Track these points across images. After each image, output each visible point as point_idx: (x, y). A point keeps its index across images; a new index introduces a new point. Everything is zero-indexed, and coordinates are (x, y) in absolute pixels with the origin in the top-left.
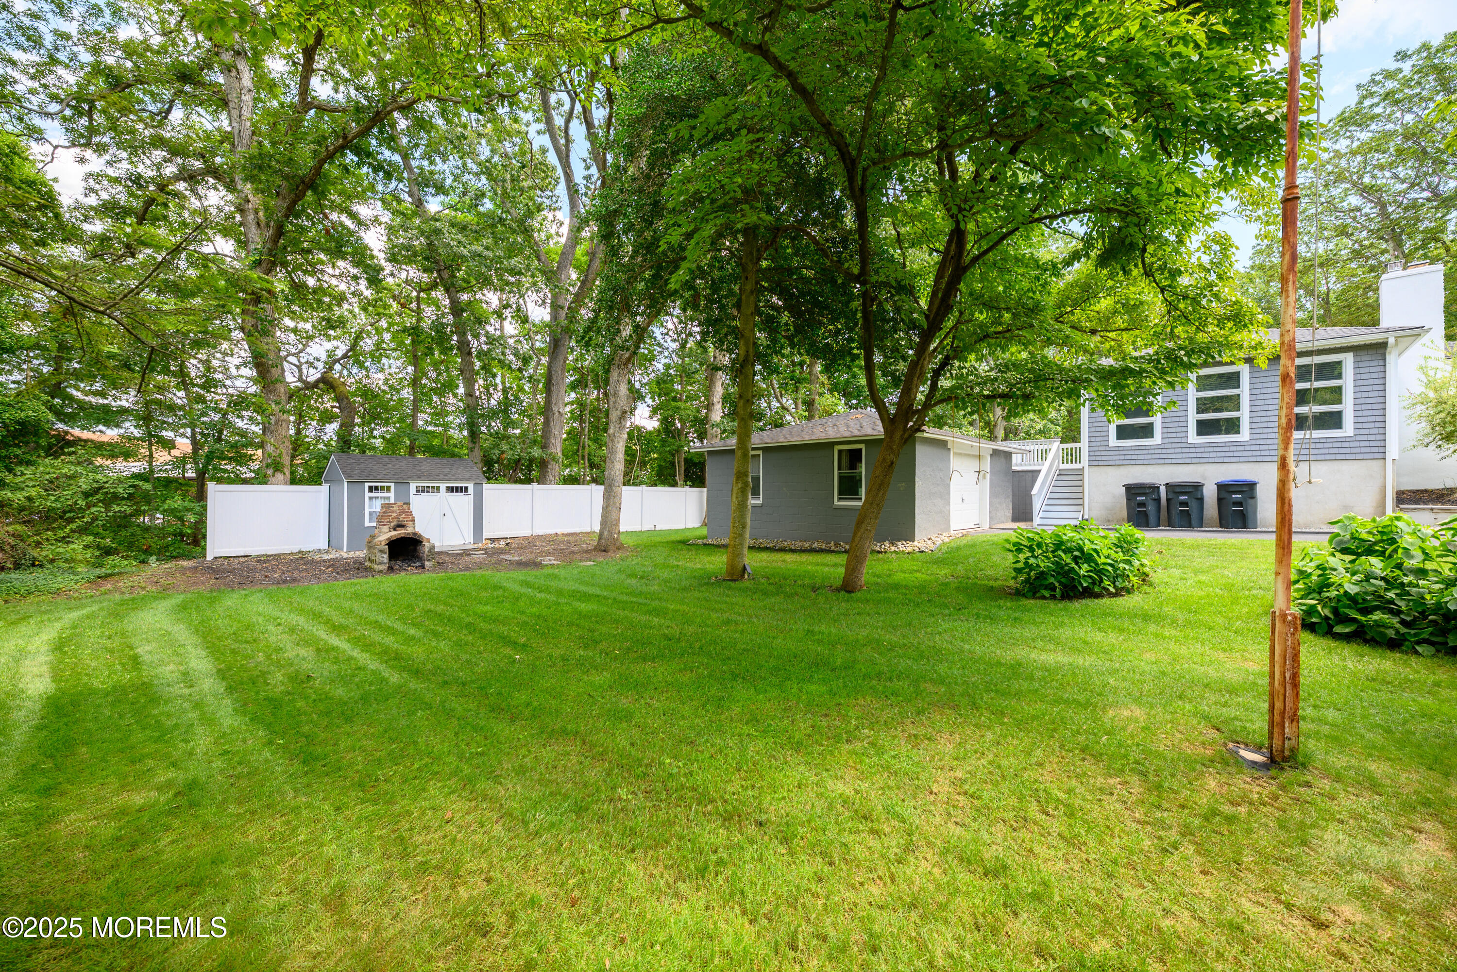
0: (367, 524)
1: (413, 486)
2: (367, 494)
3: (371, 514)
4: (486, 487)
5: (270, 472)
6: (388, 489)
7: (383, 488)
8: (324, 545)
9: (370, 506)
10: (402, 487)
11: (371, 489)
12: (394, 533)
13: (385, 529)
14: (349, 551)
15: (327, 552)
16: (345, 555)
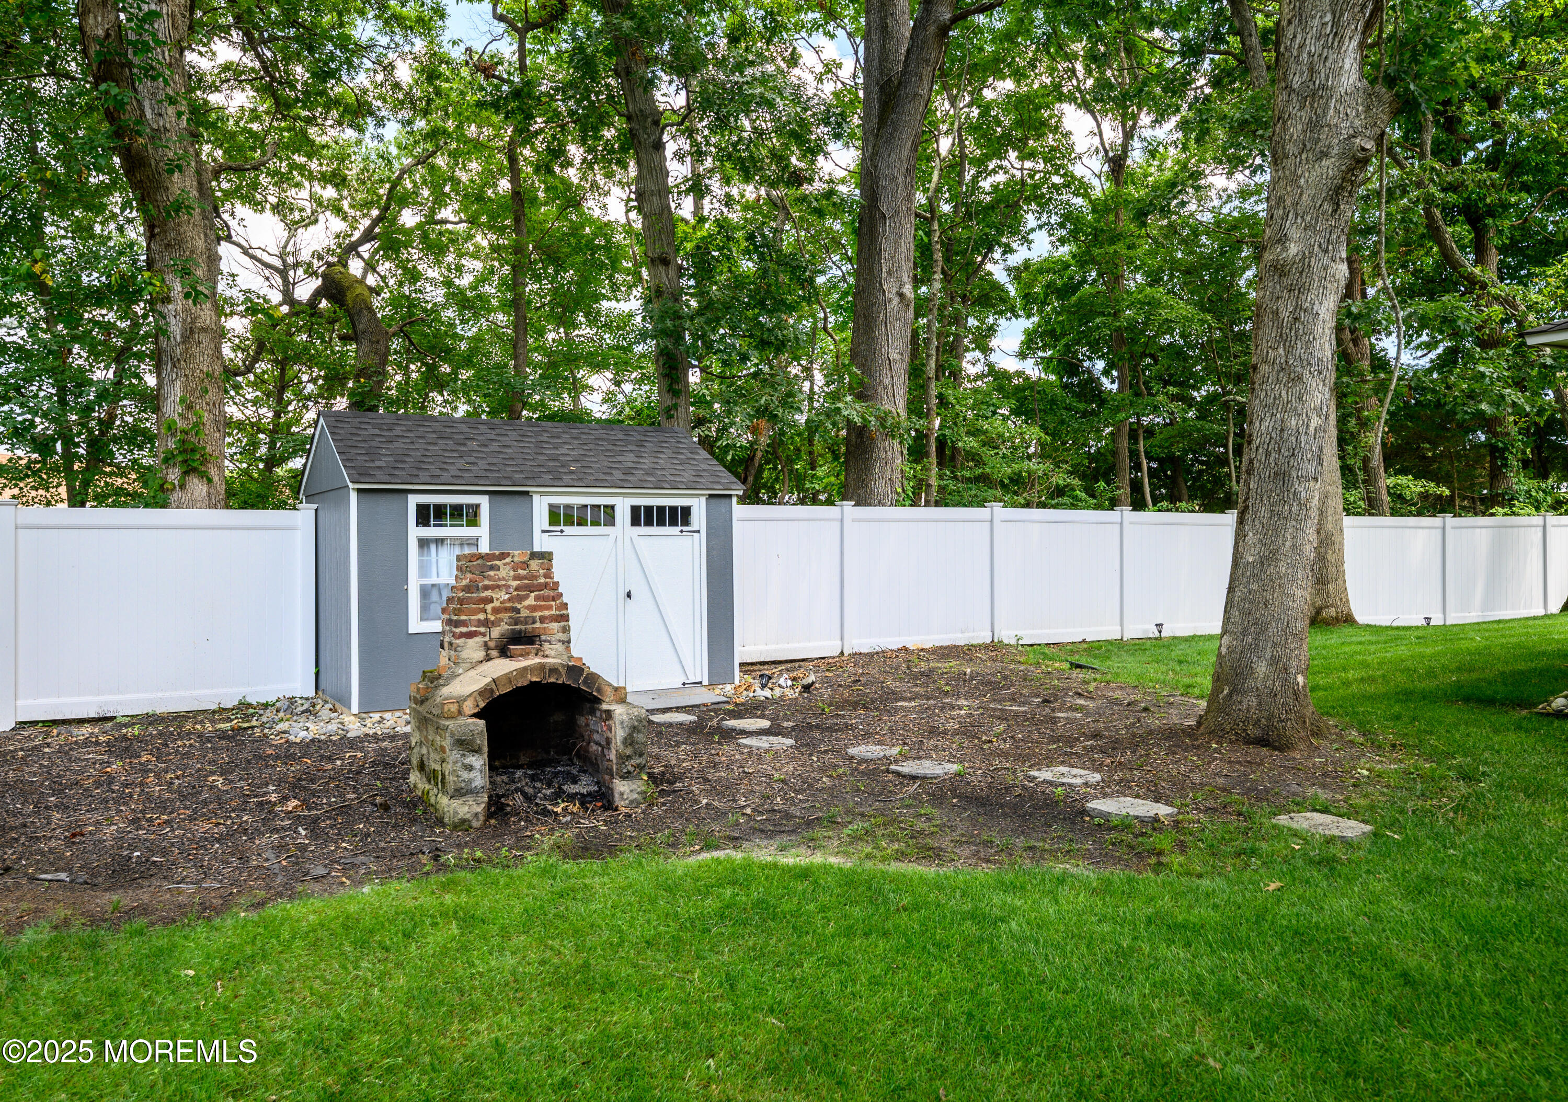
0: (416, 625)
1: (540, 505)
2: (415, 532)
3: (425, 592)
4: (739, 511)
5: (174, 475)
6: (470, 516)
7: (457, 512)
8: (303, 686)
9: (424, 570)
10: (510, 507)
11: (425, 515)
12: (502, 667)
13: (472, 649)
14: (365, 711)
15: (311, 712)
16: (354, 728)
